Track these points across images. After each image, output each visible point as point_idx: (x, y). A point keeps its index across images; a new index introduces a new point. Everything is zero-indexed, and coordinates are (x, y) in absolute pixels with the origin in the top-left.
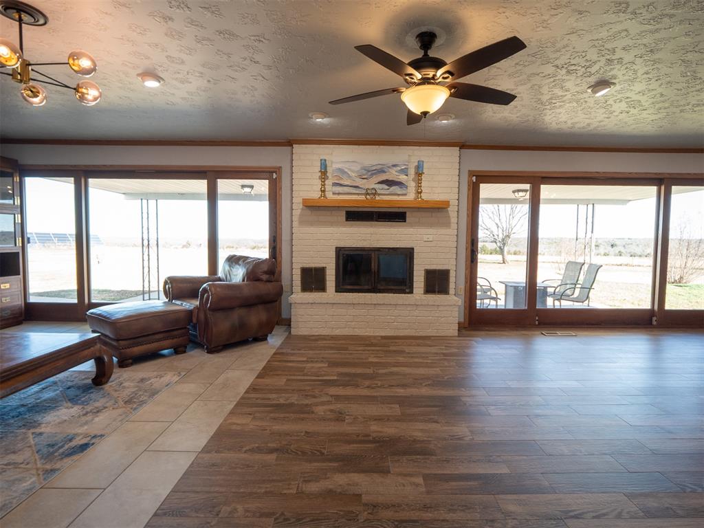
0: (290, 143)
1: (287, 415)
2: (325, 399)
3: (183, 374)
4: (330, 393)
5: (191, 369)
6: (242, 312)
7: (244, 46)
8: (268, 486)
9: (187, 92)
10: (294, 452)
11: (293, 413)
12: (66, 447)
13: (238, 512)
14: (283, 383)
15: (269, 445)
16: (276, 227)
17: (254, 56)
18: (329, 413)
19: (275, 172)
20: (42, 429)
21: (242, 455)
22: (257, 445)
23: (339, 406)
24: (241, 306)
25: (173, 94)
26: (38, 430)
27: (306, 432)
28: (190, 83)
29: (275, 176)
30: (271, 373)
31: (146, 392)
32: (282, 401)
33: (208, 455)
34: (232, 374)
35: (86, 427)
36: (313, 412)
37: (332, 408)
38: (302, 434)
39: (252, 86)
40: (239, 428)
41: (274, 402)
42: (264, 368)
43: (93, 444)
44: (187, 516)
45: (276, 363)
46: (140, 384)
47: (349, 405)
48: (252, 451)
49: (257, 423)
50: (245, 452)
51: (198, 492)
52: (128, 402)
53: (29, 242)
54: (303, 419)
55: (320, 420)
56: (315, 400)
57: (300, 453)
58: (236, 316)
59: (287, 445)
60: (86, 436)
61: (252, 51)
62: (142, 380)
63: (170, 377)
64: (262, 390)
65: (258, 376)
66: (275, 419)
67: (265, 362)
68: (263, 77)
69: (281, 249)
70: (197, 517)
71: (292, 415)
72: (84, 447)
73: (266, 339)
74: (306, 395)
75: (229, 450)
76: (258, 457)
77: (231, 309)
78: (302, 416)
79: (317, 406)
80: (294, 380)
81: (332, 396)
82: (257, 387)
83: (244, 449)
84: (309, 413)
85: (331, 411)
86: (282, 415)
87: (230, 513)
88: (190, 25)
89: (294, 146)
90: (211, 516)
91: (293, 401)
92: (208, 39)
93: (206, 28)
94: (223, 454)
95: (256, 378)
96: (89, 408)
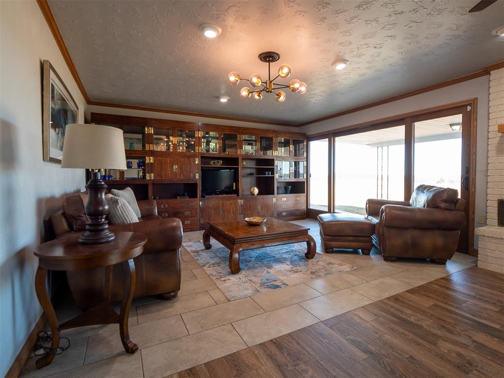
0: (486, 72)
1: (406, 332)
2: (462, 340)
3: (355, 268)
4: (475, 338)
5: (363, 267)
6: (416, 233)
7: (382, 6)
8: (341, 373)
9: (367, 62)
10: (385, 365)
11: (414, 334)
12: (272, 283)
13: (306, 374)
14: (427, 306)
15: (369, 346)
16: (469, 159)
17: (395, 9)
18: (454, 355)
19: (470, 105)
20: (271, 271)
21: (343, 340)
22: (360, 340)
23: (474, 355)
24: (416, 228)
25: (359, 68)
26: (269, 270)
27: (411, 357)
28: (364, 55)
29: (469, 108)
30: (424, 293)
31: (326, 271)
32: (412, 319)
33: (324, 326)
34: (388, 281)
35: (285, 277)
36: (435, 344)
37: (463, 353)
38: (407, 356)
39: (411, 35)
40: (359, 321)
41: (404, 317)
42: (422, 286)
43: (281, 287)
44: (282, 353)
45: (436, 286)
46: (326, 266)
47: (491, 363)
48: (353, 342)
49: (375, 325)
50: (347, 340)
51: (299, 344)
52: (312, 273)
53: (310, 176)
54: (418, 344)
55: (437, 356)
56: (448, 335)
57: (389, 369)
58: (409, 235)
59: (384, 355)
60: (282, 282)
61: (391, 6)
62: (330, 263)
63: (346, 268)
64: (403, 302)
65: (409, 290)
66: (392, 329)
67: (425, 283)
68: (415, 22)
69: (474, 179)
70: (286, 358)
71: (411, 335)
72: (277, 287)
73: (444, 263)
74: (442, 326)
75: (339, 331)
76: (354, 349)
77: (405, 228)
78: (421, 341)
79: (445, 341)
80: (442, 307)
81: (474, 341)
82: (400, 299)
83: (349, 337)
84: (429, 342)
85: (459, 355)
86: (401, 330)
87: (303, 370)
88: (337, 15)
89: (491, 72)
90: (293, 364)
91: (423, 324)
92: (355, 17)
93: (348, 10)
94: (332, 331)
95: (407, 291)
96: (295, 268)
